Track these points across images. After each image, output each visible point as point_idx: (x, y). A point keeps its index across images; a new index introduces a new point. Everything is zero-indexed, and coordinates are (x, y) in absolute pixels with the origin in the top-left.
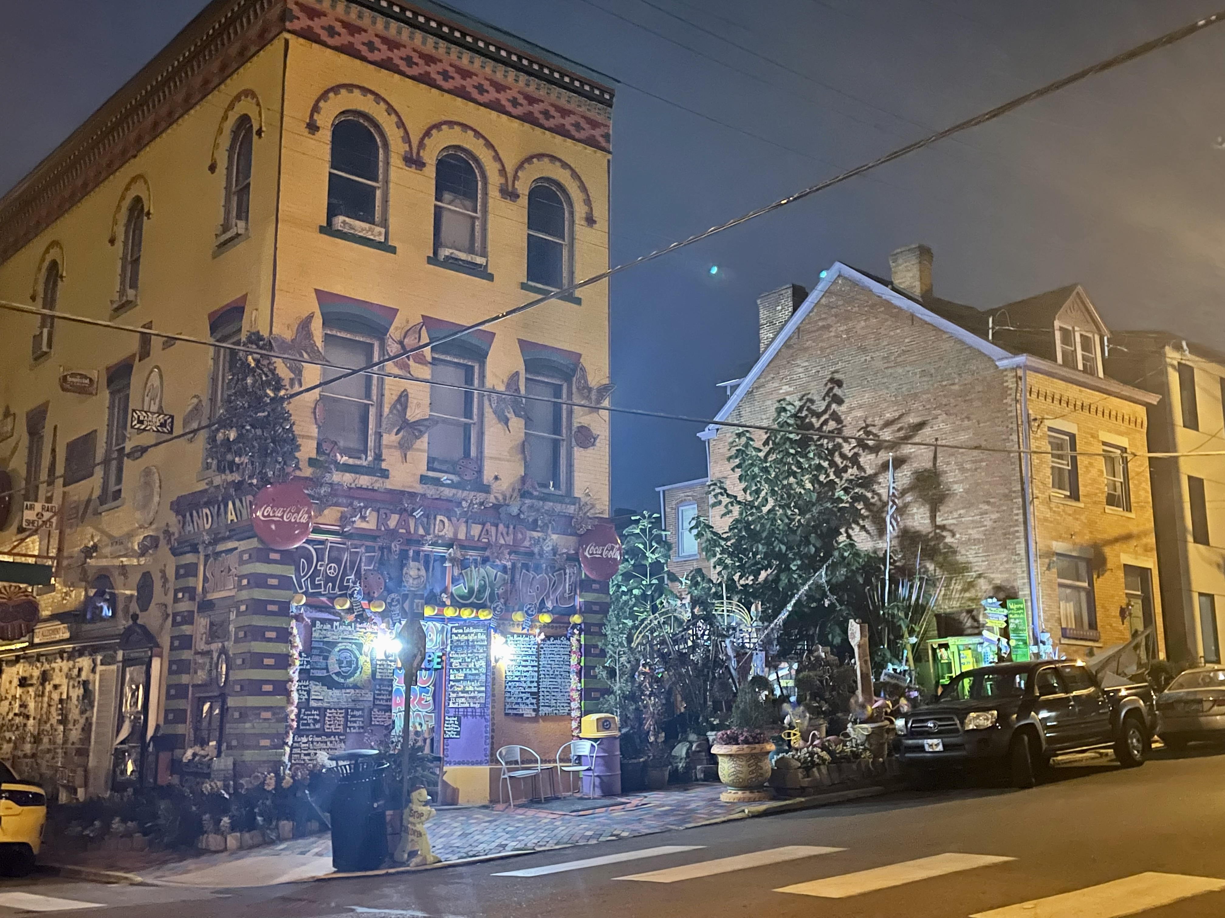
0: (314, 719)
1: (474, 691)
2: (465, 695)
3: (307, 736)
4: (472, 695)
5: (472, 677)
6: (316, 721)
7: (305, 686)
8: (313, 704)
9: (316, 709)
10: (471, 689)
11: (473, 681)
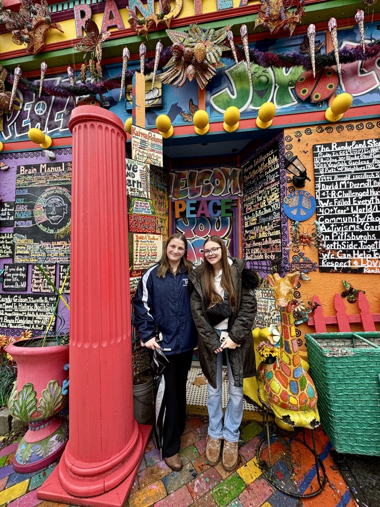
0: (19, 277)
1: (268, 238)
2: (259, 244)
3: (12, 296)
4: (266, 242)
5: (264, 220)
6: (21, 280)
7: (9, 240)
8: (18, 260)
9: (21, 265)
10: (264, 235)
11: (266, 224)
